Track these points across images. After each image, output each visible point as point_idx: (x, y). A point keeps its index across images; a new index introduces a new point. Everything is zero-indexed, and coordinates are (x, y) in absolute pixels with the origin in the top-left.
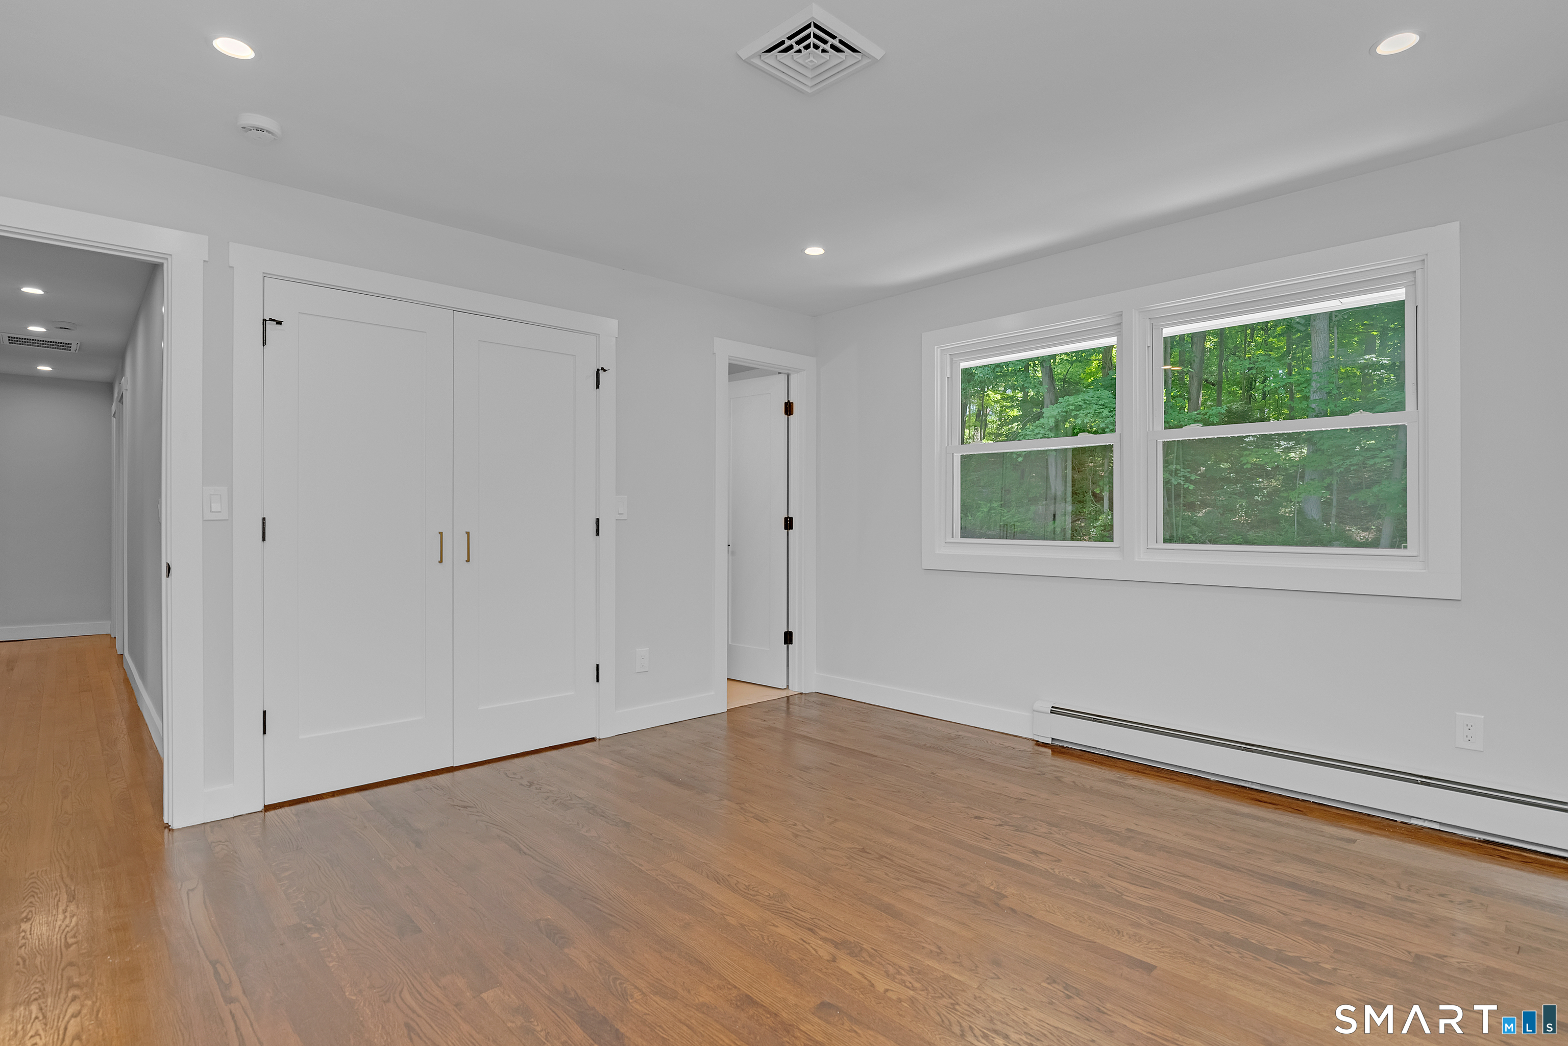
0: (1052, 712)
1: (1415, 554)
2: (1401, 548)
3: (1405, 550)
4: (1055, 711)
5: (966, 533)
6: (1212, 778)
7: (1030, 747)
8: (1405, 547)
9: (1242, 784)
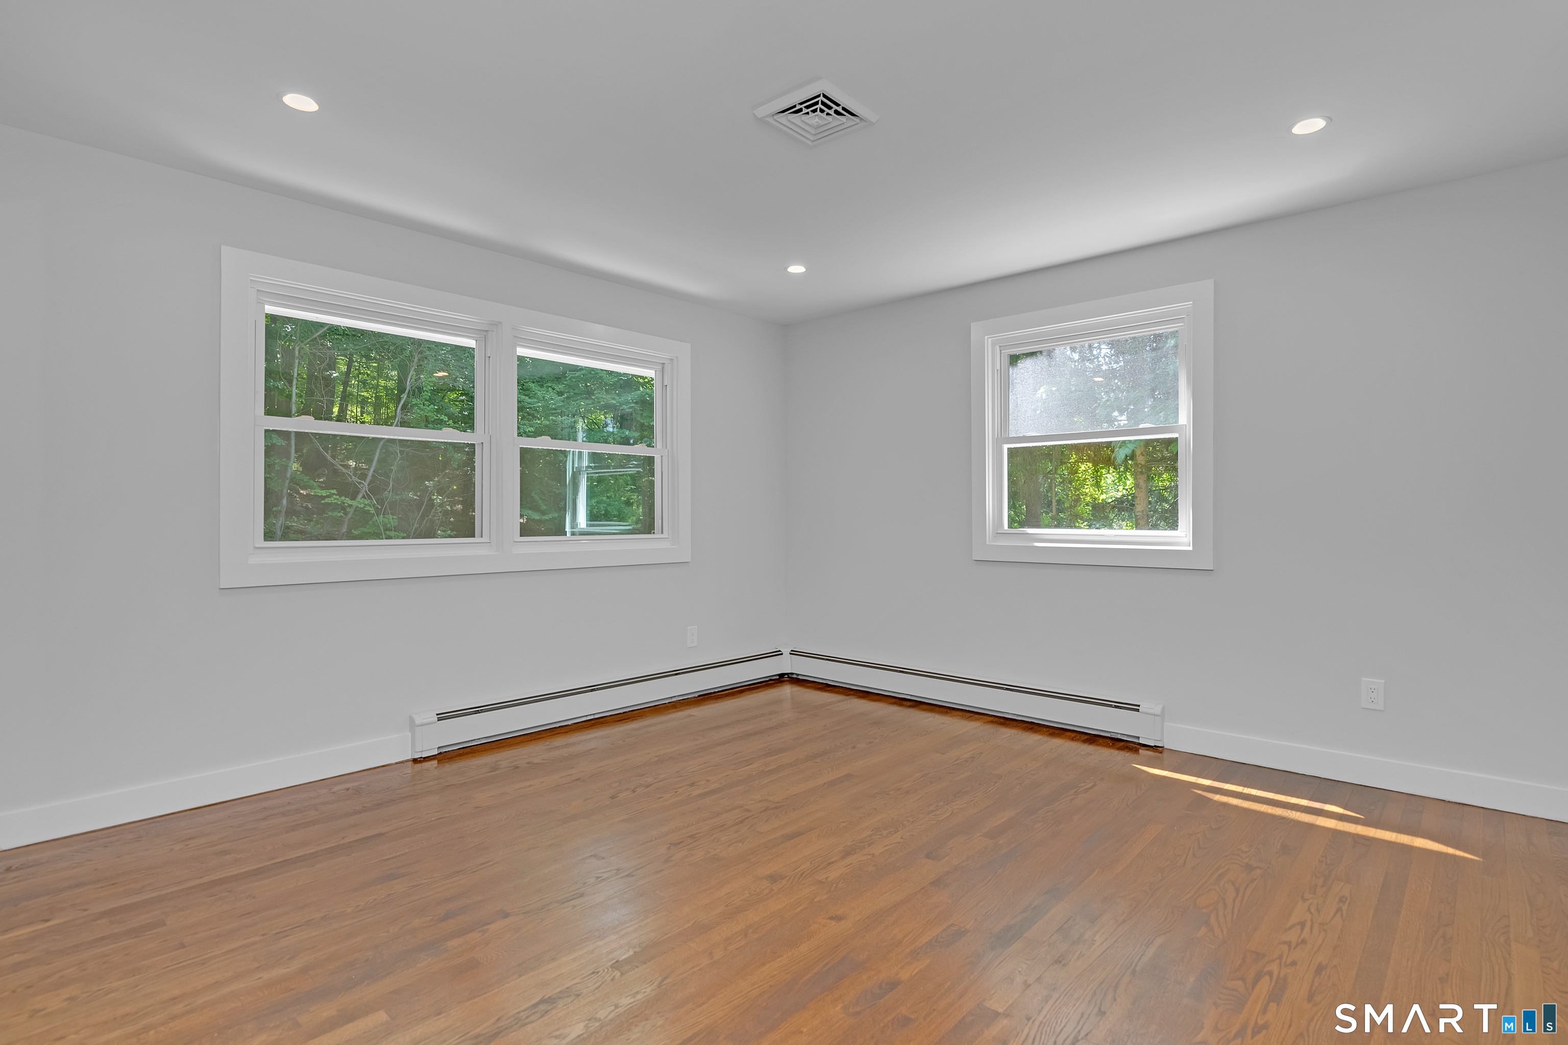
0: (438, 720)
1: (667, 537)
2: (651, 534)
3: (654, 535)
4: (442, 717)
5: (269, 535)
6: (570, 723)
7: (410, 769)
8: (654, 533)
9: (589, 718)
